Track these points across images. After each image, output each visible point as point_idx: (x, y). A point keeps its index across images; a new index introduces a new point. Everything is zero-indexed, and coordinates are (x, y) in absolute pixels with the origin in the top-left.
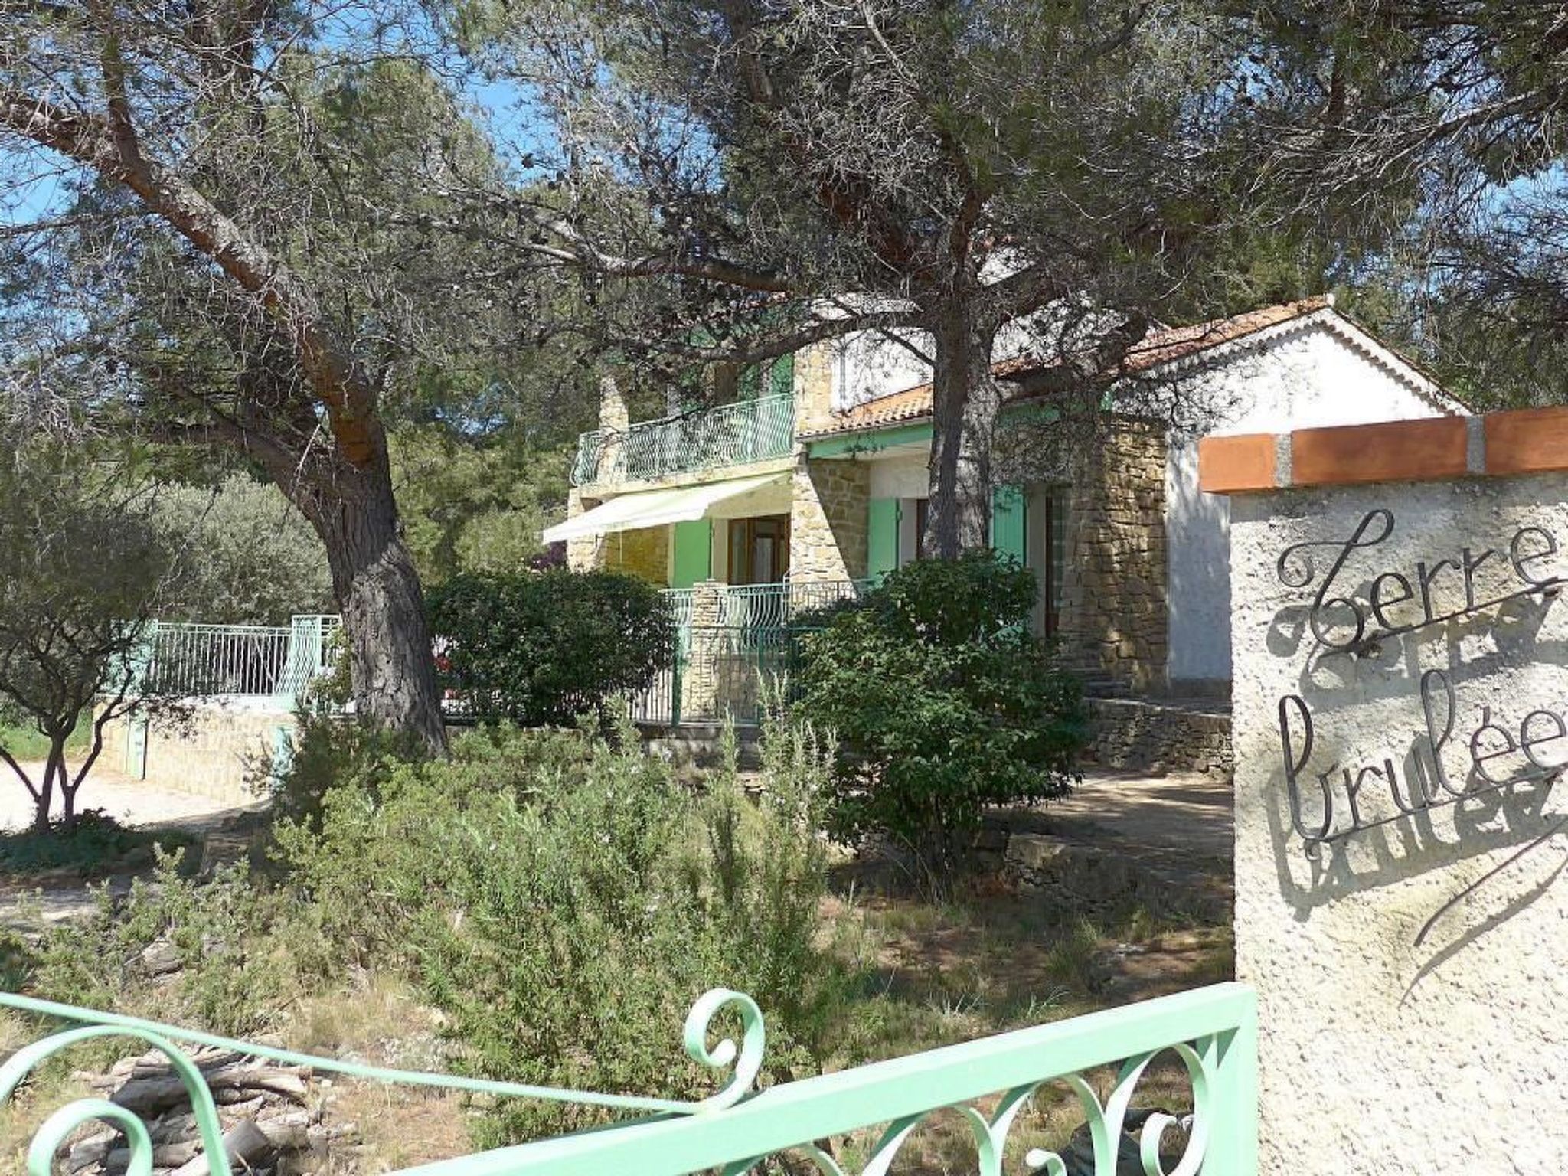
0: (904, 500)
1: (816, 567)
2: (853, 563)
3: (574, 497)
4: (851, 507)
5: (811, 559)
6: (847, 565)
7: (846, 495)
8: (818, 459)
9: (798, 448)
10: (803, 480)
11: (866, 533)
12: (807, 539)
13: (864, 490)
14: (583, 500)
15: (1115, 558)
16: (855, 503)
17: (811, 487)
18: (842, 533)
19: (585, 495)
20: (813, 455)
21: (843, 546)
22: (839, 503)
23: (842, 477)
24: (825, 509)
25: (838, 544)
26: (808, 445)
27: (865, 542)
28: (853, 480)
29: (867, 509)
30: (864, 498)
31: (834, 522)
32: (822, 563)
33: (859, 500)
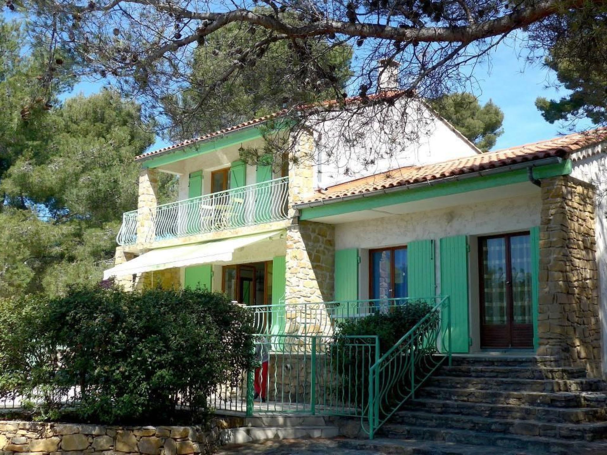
0: (362, 249)
1: (303, 294)
2: (325, 292)
3: (119, 252)
4: (324, 254)
5: (301, 288)
6: (323, 293)
7: (321, 246)
8: (305, 221)
9: (292, 212)
10: (296, 235)
11: (333, 271)
12: (298, 275)
13: (331, 243)
14: (126, 253)
15: (576, 284)
16: (326, 252)
17: (301, 240)
18: (319, 272)
19: (127, 250)
20: (303, 218)
21: (320, 279)
22: (318, 252)
23: (319, 234)
24: (310, 254)
25: (317, 278)
26: (300, 211)
27: (332, 278)
28: (326, 237)
29: (333, 256)
30: (331, 248)
31: (315, 264)
32: (306, 291)
33: (329, 250)
